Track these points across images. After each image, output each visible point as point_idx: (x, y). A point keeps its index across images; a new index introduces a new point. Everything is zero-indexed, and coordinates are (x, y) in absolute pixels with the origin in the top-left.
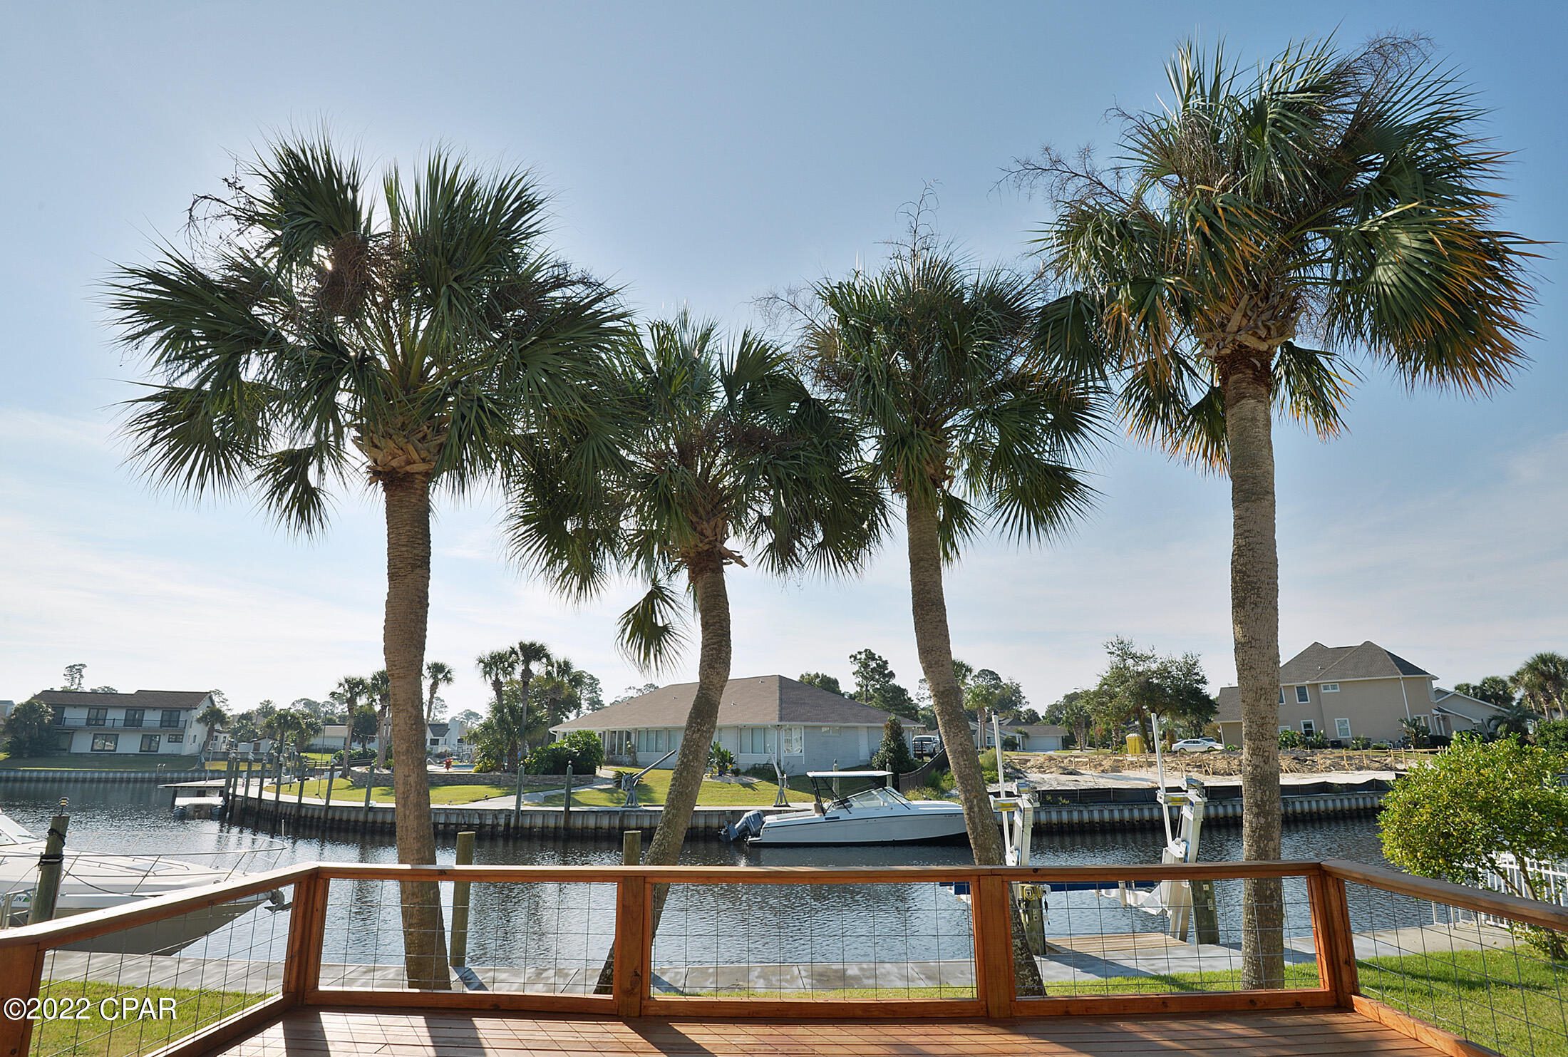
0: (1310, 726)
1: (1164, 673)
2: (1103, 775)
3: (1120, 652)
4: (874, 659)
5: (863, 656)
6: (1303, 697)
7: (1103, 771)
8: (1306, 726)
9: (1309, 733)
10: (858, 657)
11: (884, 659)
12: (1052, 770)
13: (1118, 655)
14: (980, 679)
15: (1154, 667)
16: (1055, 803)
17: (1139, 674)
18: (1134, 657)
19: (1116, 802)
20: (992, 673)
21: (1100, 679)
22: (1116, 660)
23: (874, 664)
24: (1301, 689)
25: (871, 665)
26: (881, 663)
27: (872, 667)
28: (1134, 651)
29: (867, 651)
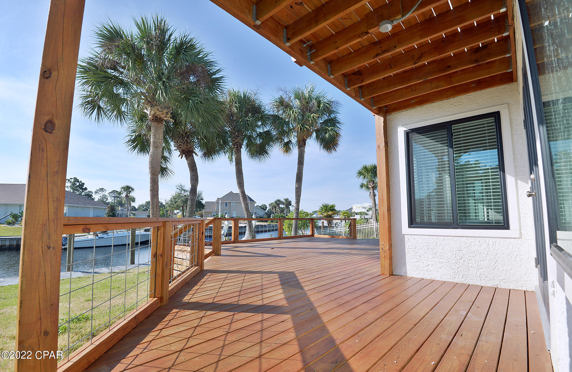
3: (180, 188)
4: (78, 182)
5: (73, 180)
6: (226, 206)
8: (226, 213)
10: (70, 180)
11: (83, 182)
14: (112, 194)
17: (185, 196)
18: (184, 190)
20: (114, 191)
21: (171, 196)
22: (178, 191)
23: (78, 184)
24: (226, 203)
25: (76, 184)
26: (81, 184)
27: (77, 185)
28: (184, 188)
29: (75, 178)
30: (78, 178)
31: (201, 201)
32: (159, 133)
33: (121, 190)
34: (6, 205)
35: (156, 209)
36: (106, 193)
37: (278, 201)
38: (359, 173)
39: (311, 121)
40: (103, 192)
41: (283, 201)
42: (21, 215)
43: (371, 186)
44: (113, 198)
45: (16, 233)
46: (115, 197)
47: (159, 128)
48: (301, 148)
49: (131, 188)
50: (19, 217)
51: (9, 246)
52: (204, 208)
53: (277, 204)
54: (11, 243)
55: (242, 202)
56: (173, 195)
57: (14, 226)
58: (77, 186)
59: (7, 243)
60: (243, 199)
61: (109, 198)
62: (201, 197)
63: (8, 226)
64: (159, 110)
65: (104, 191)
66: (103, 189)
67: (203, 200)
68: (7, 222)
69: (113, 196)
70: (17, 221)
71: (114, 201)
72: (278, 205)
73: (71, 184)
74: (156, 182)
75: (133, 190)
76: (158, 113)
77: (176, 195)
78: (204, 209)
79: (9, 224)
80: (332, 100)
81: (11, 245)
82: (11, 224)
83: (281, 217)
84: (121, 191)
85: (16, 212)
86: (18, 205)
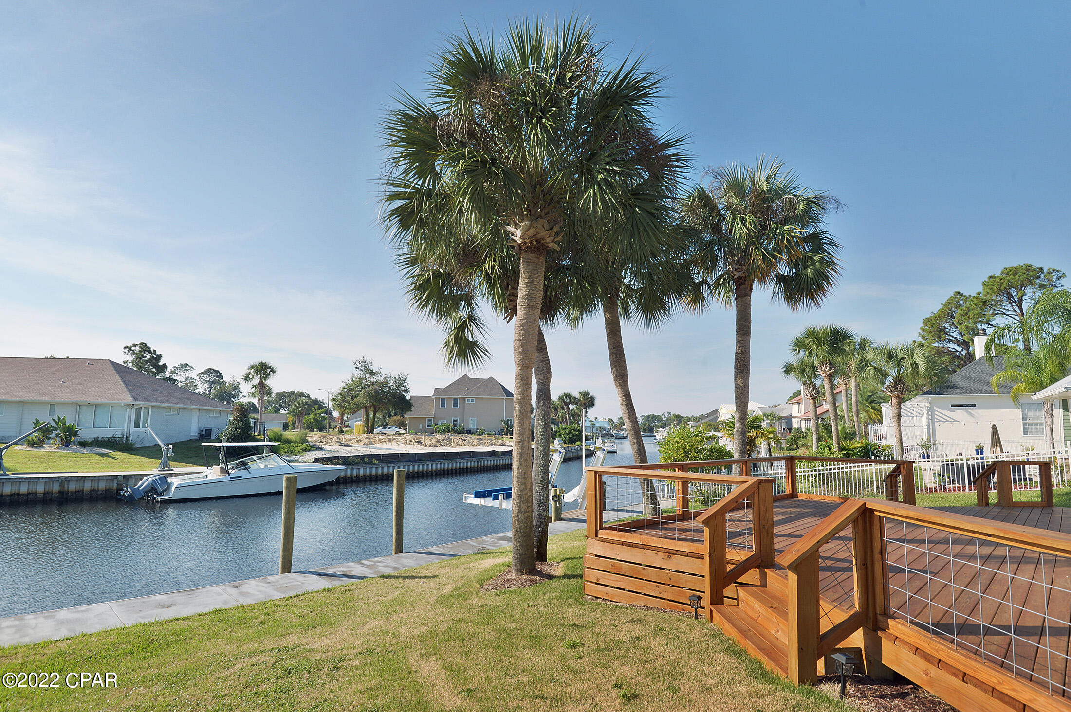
0: (456, 421)
1: (386, 383)
2: (365, 446)
3: (363, 368)
4: (150, 352)
5: (137, 349)
6: (456, 405)
7: (364, 444)
8: (454, 421)
9: (455, 425)
10: (133, 348)
11: (158, 353)
12: (332, 443)
13: (361, 370)
14: (205, 376)
15: (382, 379)
16: (370, 462)
17: (373, 383)
18: (370, 372)
19: (402, 462)
20: (217, 372)
21: (343, 384)
22: (358, 374)
23: (148, 356)
24: (456, 400)
25: (145, 357)
26: (155, 356)
27: (146, 359)
28: (371, 368)
29: (142, 344)
30: (148, 345)
31: (405, 394)
33: (248, 371)
34: (22, 403)
36: (194, 374)
37: (567, 395)
38: (796, 345)
39: (785, 242)
40: (188, 372)
41: (578, 396)
42: (55, 425)
43: (826, 372)
44: (207, 385)
45: (52, 464)
46: (211, 383)
48: (744, 299)
49: (270, 367)
50: (53, 430)
51: (44, 494)
52: (411, 411)
53: (564, 402)
54: (47, 487)
56: (347, 382)
57: (42, 450)
58: (147, 362)
59: (41, 489)
61: (199, 386)
62: (404, 387)
63: (30, 449)
64: (545, 226)
65: (188, 370)
66: (186, 365)
67: (407, 392)
68: (29, 441)
69: (208, 379)
70: (49, 438)
71: (210, 391)
72: (567, 404)
73: (133, 356)
75: (273, 371)
76: (543, 233)
77: (353, 381)
78: (409, 413)
79: (32, 444)
80: (824, 195)
81: (48, 493)
82: (36, 444)
83: (574, 430)
84: (250, 373)
85: (46, 419)
86: (48, 403)
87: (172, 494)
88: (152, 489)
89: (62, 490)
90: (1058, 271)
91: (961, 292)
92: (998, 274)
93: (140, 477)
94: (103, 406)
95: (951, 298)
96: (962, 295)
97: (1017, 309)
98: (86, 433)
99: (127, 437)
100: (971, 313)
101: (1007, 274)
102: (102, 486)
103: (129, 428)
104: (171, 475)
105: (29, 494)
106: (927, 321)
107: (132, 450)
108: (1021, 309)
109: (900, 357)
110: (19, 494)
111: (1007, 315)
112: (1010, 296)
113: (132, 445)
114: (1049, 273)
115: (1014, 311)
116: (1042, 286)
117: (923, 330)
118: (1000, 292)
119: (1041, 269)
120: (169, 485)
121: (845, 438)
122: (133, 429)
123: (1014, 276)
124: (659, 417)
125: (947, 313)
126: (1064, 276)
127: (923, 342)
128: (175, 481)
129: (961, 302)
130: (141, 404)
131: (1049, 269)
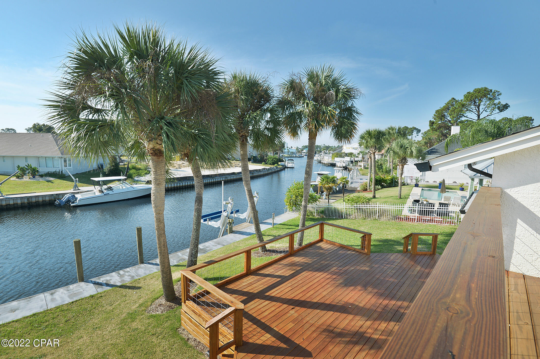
32: (160, 168)
34: (12, 157)
35: (164, 247)
39: (328, 118)
42: (27, 168)
45: (26, 188)
47: (160, 162)
48: (312, 140)
51: (21, 205)
55: (248, 200)
57: (22, 180)
59: (19, 202)
60: (250, 197)
64: (159, 143)
68: (16, 176)
70: (25, 174)
74: (162, 220)
79: (18, 177)
81: (23, 203)
82: (20, 177)
83: (275, 159)
85: (23, 164)
86: (24, 157)
87: (77, 203)
88: (68, 201)
89: (28, 202)
90: (498, 92)
91: (455, 98)
92: (472, 91)
93: (64, 194)
94: (49, 157)
95: (450, 101)
96: (455, 99)
97: (477, 109)
98: (43, 170)
99: (61, 172)
100: (456, 110)
101: (476, 92)
102: (47, 199)
103: (62, 167)
104: (78, 193)
105: (14, 204)
106: (437, 111)
107: (65, 178)
108: (479, 109)
109: (406, 147)
110: (10, 205)
111: (472, 111)
112: (475, 102)
113: (64, 175)
114: (494, 92)
115: (476, 109)
116: (490, 99)
117: (435, 116)
118: (471, 101)
119: (491, 90)
120: (76, 199)
121: (386, 172)
122: (64, 168)
123: (478, 93)
124: (320, 146)
125: (447, 108)
126: (501, 94)
127: (434, 121)
128: (79, 196)
129: (454, 103)
130: (65, 156)
131: (495, 91)
